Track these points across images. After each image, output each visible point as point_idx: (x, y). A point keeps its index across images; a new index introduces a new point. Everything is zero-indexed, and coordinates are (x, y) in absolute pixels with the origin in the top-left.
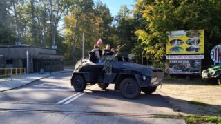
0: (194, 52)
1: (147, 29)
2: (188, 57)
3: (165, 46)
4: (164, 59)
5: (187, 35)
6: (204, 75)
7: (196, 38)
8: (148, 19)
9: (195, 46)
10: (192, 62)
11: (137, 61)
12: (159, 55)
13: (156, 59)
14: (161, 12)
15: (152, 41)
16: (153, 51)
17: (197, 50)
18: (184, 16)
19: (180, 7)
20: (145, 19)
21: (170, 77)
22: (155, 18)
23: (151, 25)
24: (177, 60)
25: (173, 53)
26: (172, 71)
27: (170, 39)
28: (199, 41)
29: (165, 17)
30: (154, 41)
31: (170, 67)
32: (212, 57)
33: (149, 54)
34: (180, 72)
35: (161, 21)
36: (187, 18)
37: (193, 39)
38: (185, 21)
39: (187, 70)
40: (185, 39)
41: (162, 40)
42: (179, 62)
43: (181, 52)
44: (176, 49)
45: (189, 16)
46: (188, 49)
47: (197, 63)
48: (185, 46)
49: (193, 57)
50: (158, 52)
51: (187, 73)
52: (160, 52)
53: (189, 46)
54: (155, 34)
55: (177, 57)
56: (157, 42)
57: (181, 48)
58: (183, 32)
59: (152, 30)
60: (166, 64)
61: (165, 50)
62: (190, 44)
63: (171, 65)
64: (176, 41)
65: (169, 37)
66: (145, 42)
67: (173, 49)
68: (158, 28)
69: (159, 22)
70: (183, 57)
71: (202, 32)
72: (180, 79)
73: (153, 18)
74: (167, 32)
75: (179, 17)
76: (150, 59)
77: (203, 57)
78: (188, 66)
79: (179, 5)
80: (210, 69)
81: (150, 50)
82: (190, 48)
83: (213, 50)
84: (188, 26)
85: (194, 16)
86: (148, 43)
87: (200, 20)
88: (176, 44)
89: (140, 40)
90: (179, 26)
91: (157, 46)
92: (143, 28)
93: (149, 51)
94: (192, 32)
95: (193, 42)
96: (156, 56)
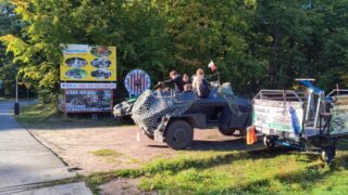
0: (102, 78)
1: (24, 35)
2: (94, 86)
3: (58, 66)
4: (56, 89)
5: (92, 52)
6: (117, 112)
7: (105, 58)
8: (25, 18)
9: (104, 70)
10: (100, 93)
11: (7, 92)
12: (47, 81)
13: (43, 87)
14: (49, 10)
15: (34, 57)
16: (37, 75)
17: (107, 75)
18: (87, 22)
19: (81, 8)
20: (20, 17)
21: (66, 118)
22: (39, 18)
23: (31, 29)
24: (79, 90)
25: (72, 78)
26: (71, 107)
27: (66, 57)
28: (109, 63)
29: (56, 19)
30: (38, 58)
31: (68, 101)
32: (127, 86)
33: (29, 79)
34: (82, 108)
35: (50, 24)
36: (92, 26)
37: (100, 59)
38: (88, 30)
39: (94, 105)
40: (90, 58)
41: (52, 56)
42: (82, 93)
43: (85, 77)
44: (76, 72)
45: (95, 23)
46: (94, 74)
47: (108, 95)
48: (90, 69)
49: (102, 86)
50: (46, 77)
51: (94, 110)
52: (49, 76)
53: (95, 69)
54: (39, 46)
55: (77, 86)
56: (44, 59)
57: (84, 71)
58: (86, 48)
59: (34, 38)
60: (61, 97)
61: (59, 74)
62: (97, 66)
63: (69, 98)
64: (76, 61)
65: (65, 52)
66: (21, 58)
67: (71, 73)
68: (46, 35)
69: (48, 26)
70: (87, 86)
71: (113, 50)
72: (83, 120)
73: (36, 17)
74: (61, 45)
75: (79, 23)
76: (32, 87)
77: (114, 86)
78: (95, 99)
79: (79, 4)
80: (124, 103)
81: (30, 72)
82: (97, 72)
83: (128, 76)
84: (93, 39)
85: (102, 25)
86: (26, 60)
87: (111, 32)
88: (75, 65)
89: (11, 53)
90: (80, 37)
91: (43, 66)
92: (17, 32)
93: (29, 74)
94: (99, 48)
95: (101, 63)
96: (42, 83)
